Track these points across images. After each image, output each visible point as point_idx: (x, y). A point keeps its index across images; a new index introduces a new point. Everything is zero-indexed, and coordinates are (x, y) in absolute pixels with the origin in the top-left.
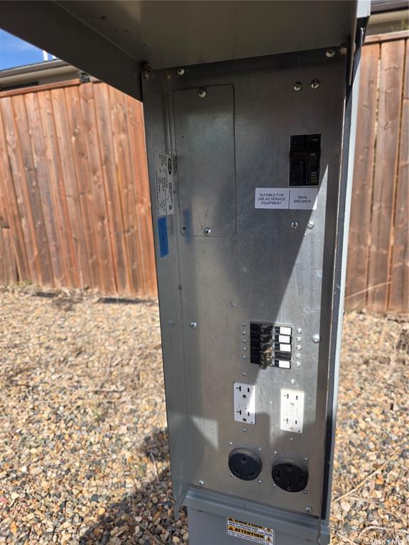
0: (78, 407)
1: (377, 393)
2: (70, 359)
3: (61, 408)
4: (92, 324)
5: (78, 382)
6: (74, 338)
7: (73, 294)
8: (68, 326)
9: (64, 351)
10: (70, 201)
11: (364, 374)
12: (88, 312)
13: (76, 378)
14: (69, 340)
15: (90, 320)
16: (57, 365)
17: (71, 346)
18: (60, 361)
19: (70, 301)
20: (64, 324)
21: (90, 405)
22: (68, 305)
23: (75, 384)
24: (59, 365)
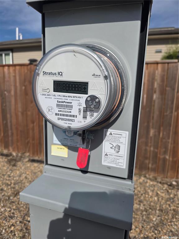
0: (11, 231)
1: (149, 230)
2: (11, 198)
3: (4, 231)
4: (24, 175)
5: (13, 213)
6: (15, 184)
7: (17, 156)
8: (13, 176)
9: (9, 192)
10: (20, 114)
11: (144, 217)
12: (23, 168)
13: (12, 211)
14: (12, 185)
15: (23, 173)
16: (4, 201)
17: (13, 189)
18: (6, 199)
19: (15, 160)
20: (10, 174)
21: (17, 230)
22: (14, 162)
23: (12, 215)
24: (6, 201)
